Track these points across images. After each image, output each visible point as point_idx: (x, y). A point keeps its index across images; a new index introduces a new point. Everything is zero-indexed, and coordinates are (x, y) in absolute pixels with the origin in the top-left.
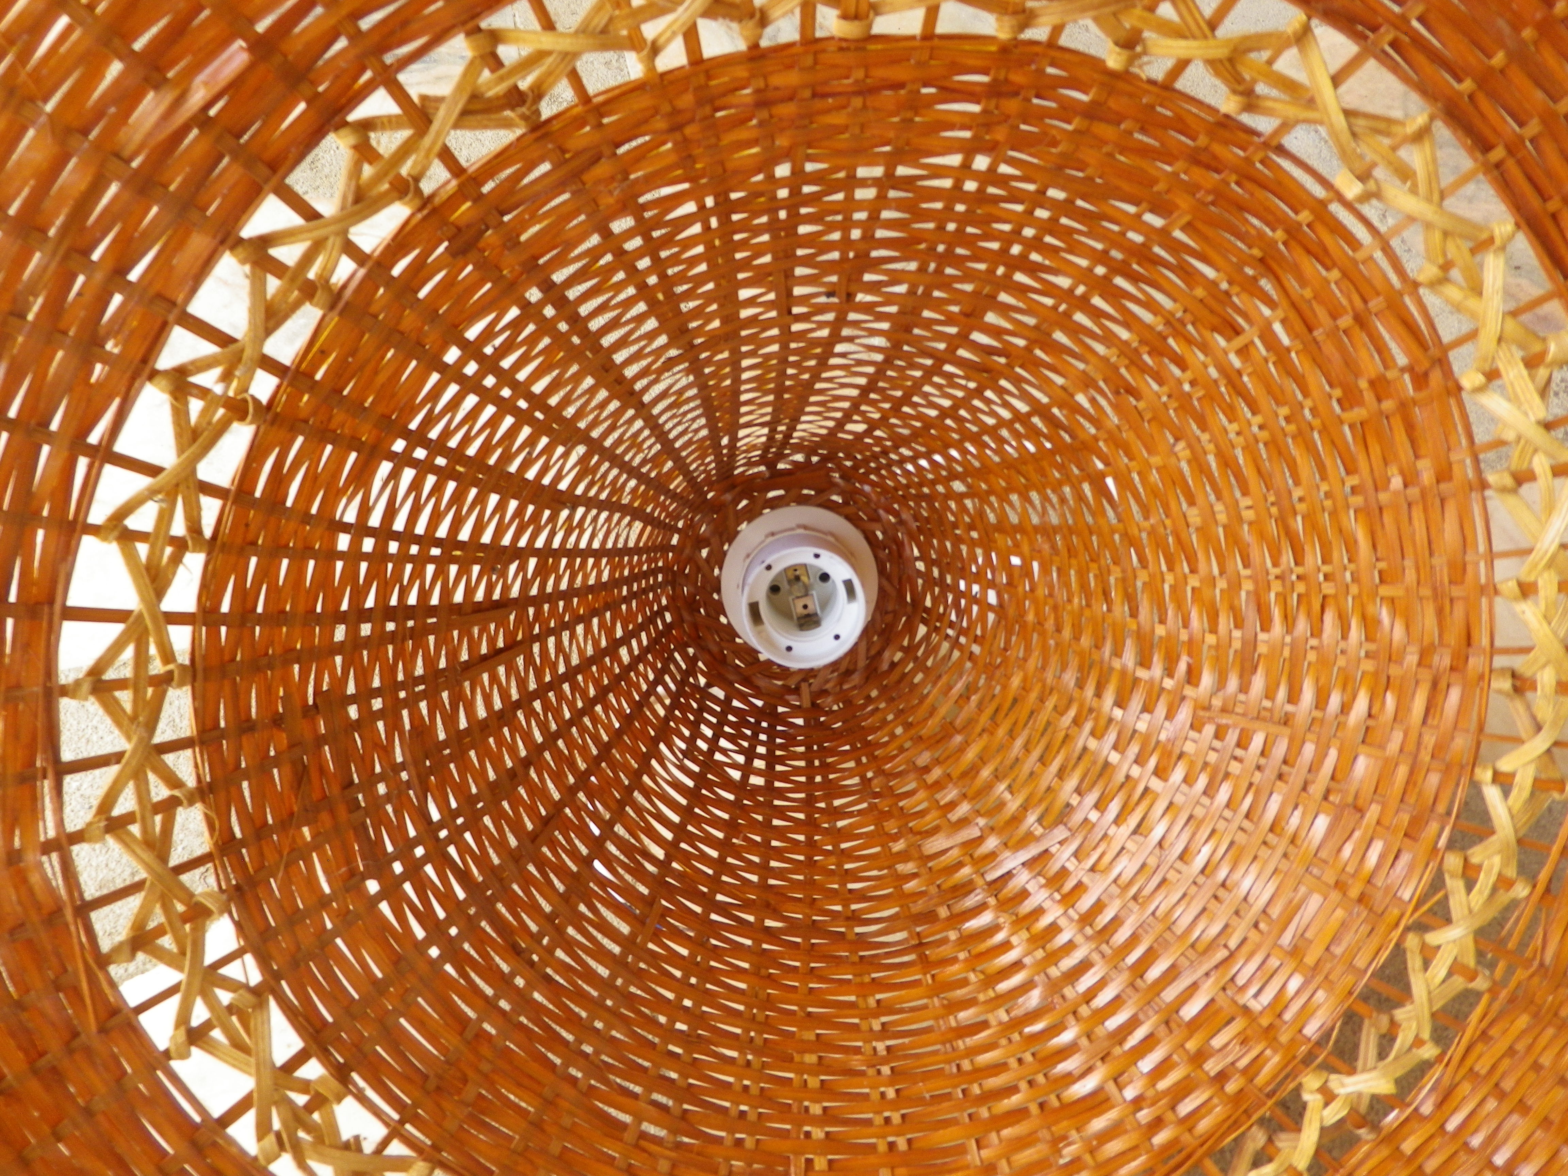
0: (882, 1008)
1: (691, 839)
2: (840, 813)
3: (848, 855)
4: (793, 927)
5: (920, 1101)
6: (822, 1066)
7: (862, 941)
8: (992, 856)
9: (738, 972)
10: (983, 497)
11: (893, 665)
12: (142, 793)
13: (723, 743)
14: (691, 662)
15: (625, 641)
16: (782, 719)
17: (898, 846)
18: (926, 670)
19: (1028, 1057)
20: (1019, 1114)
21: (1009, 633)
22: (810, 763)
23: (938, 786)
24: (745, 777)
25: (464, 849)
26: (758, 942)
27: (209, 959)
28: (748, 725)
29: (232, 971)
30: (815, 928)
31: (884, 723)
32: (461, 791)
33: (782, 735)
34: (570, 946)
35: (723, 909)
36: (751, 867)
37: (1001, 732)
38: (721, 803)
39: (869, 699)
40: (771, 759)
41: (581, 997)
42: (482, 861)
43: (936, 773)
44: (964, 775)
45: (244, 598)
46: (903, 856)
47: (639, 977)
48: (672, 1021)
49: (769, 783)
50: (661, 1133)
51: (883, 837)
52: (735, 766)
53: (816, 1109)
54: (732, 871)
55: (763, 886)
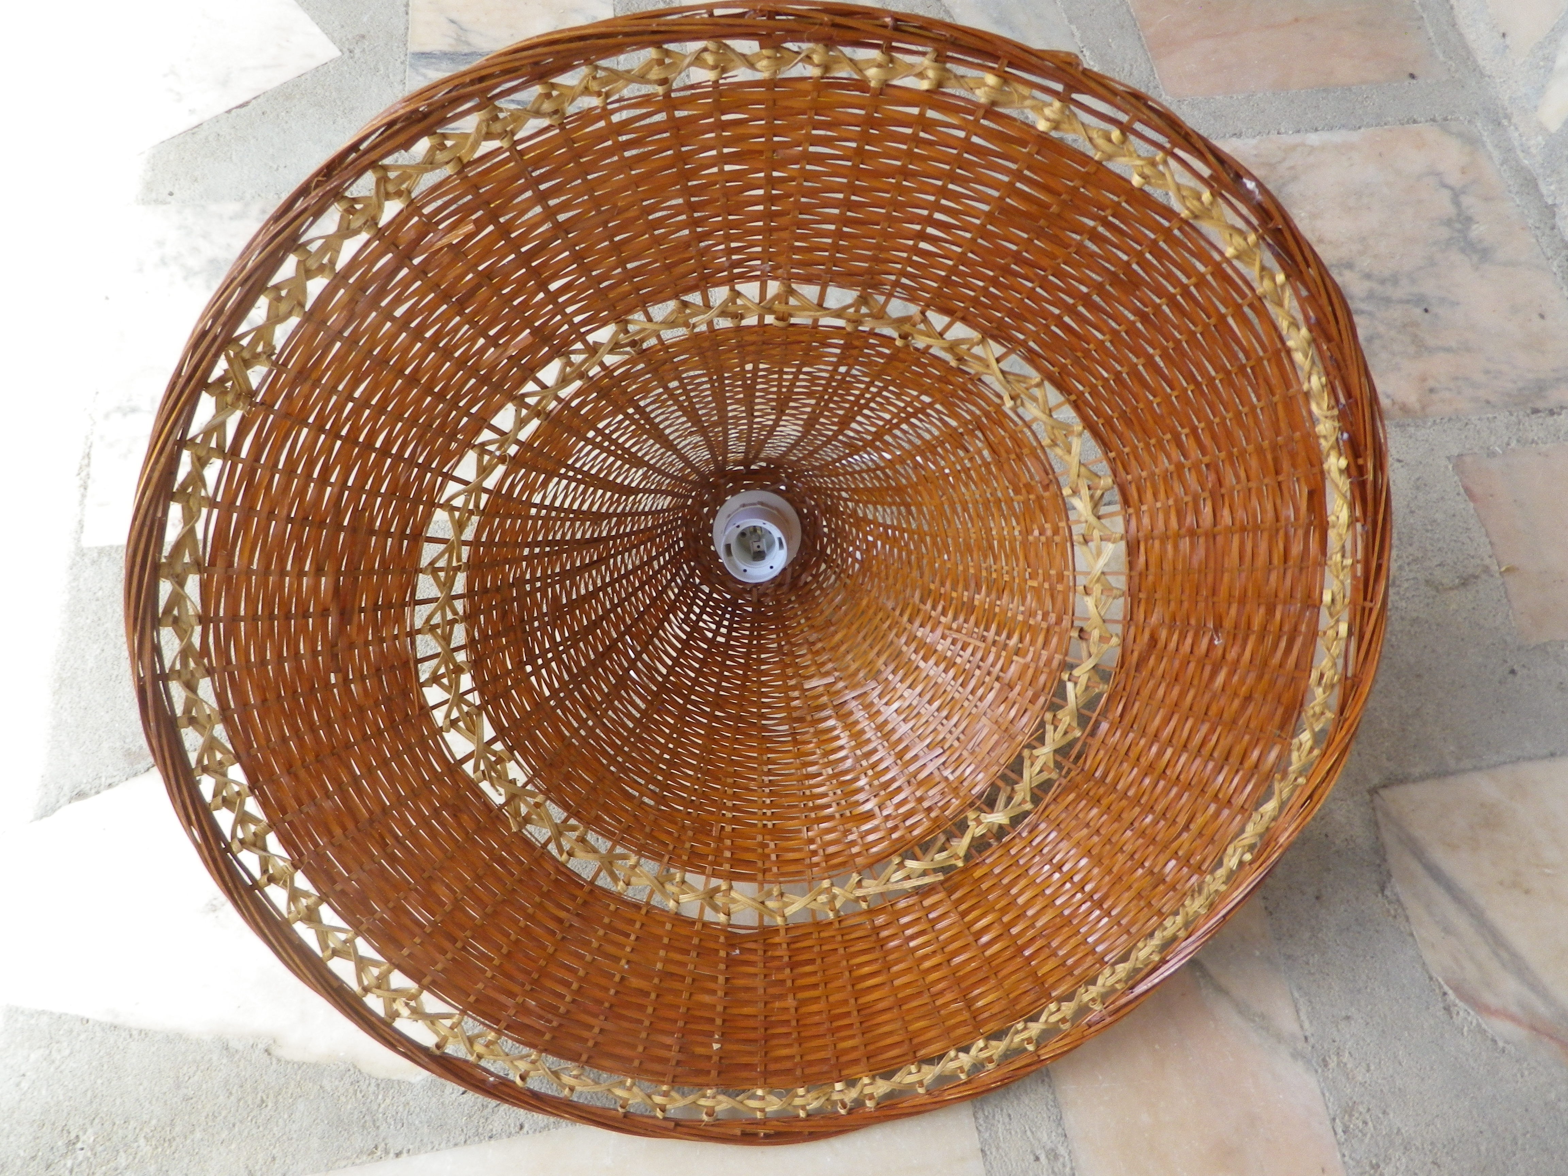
0: (770, 761)
1: (681, 666)
2: (764, 662)
3: (764, 684)
4: (730, 717)
5: (783, 807)
6: (735, 785)
7: (765, 728)
8: (838, 692)
9: (698, 735)
10: (857, 502)
11: (806, 583)
12: (444, 616)
13: (705, 617)
14: (692, 570)
15: (657, 558)
16: (740, 607)
17: (792, 682)
18: (822, 589)
19: (839, 792)
20: (830, 818)
21: (864, 576)
22: (752, 633)
23: (817, 653)
24: (715, 637)
25: (570, 657)
26: (710, 721)
27: (462, 690)
28: (720, 608)
29: (469, 697)
30: (741, 719)
31: (796, 615)
32: (571, 628)
33: (739, 616)
34: (615, 710)
35: (694, 703)
36: (711, 684)
37: (854, 627)
38: (700, 649)
39: (790, 601)
40: (730, 629)
41: (619, 735)
42: (577, 663)
43: (819, 645)
44: (832, 649)
45: (491, 535)
46: (794, 688)
47: (648, 730)
48: (662, 753)
49: (727, 641)
50: (652, 803)
51: (784, 677)
52: (710, 630)
53: (729, 804)
54: (701, 685)
55: (716, 694)
